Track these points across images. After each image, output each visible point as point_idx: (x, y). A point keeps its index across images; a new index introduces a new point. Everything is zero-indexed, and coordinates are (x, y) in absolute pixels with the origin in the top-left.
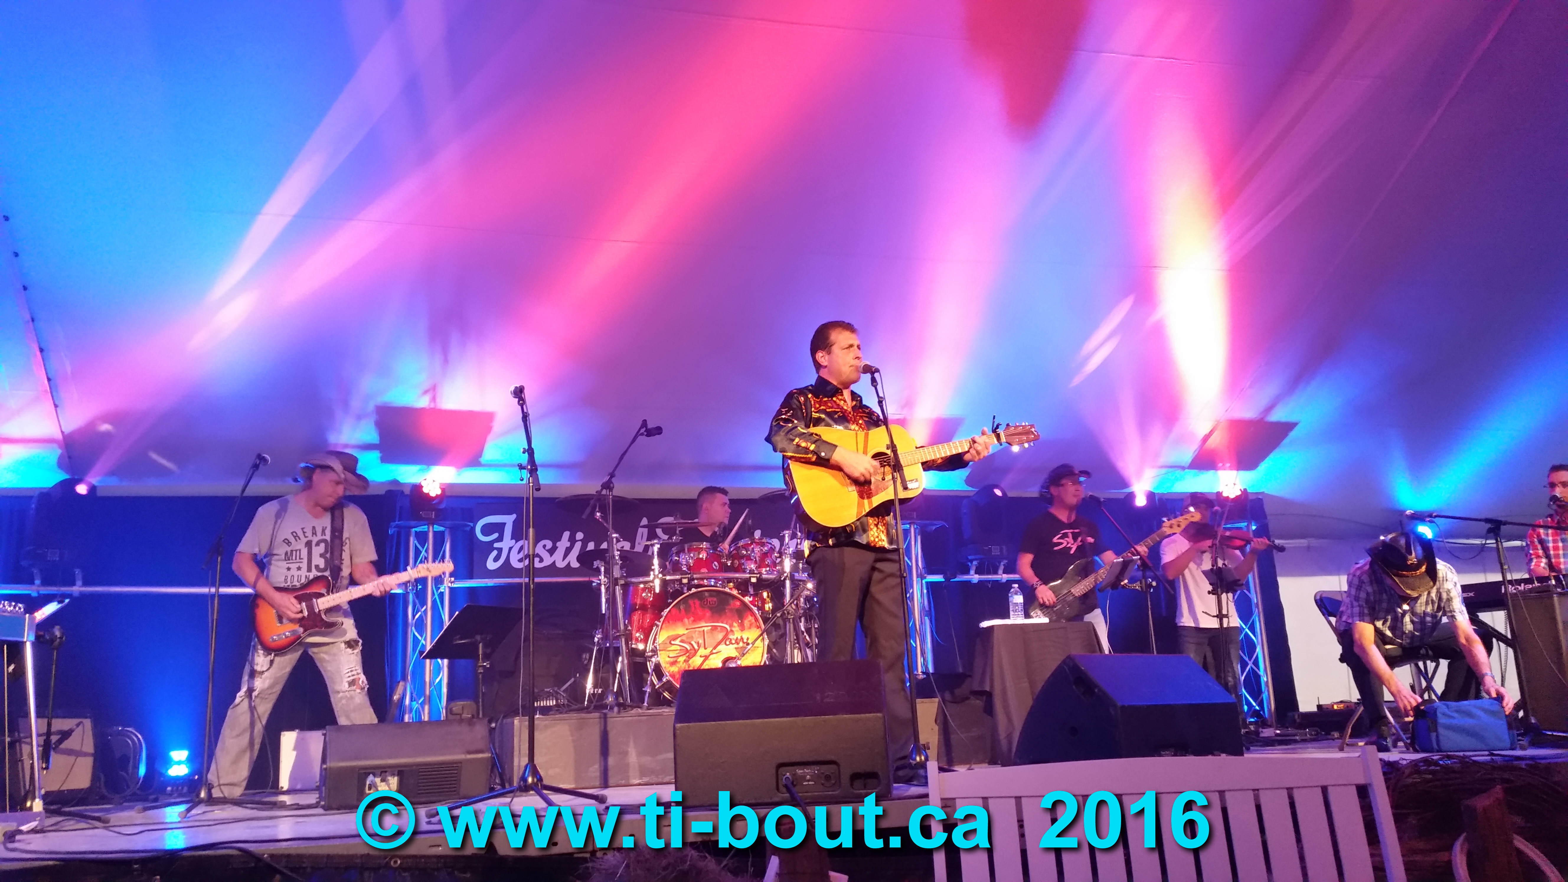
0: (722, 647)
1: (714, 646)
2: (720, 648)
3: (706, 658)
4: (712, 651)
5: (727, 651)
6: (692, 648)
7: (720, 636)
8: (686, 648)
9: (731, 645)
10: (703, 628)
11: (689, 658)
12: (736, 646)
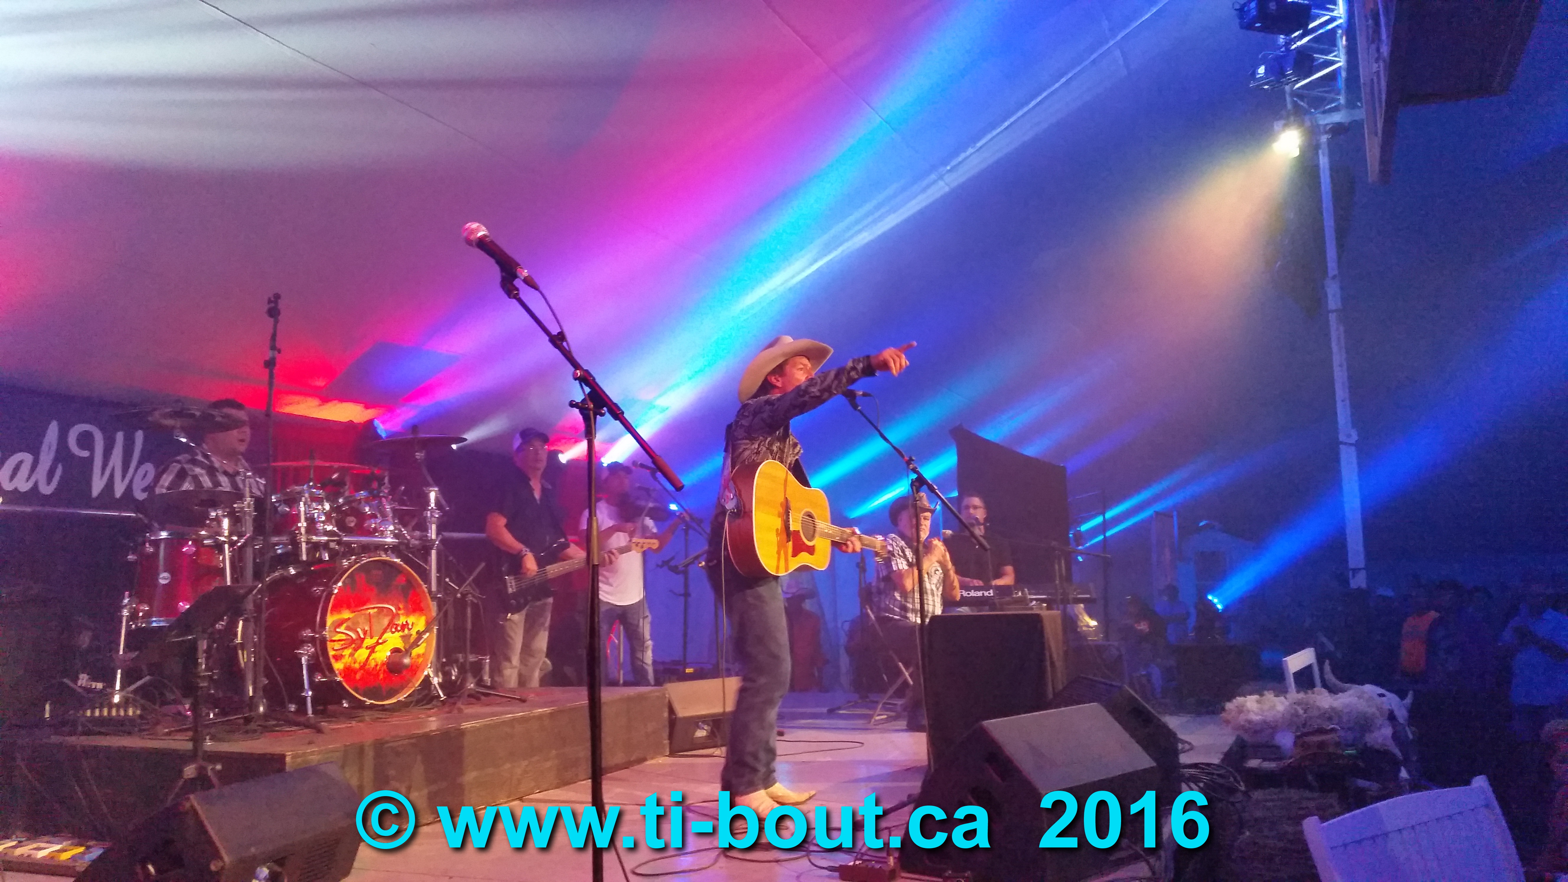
0: (388, 635)
1: (380, 634)
2: (386, 636)
3: (372, 649)
4: (378, 640)
5: (394, 640)
6: (358, 637)
7: (386, 621)
8: (352, 637)
9: (396, 633)
10: (369, 611)
11: (356, 650)
12: (401, 633)
